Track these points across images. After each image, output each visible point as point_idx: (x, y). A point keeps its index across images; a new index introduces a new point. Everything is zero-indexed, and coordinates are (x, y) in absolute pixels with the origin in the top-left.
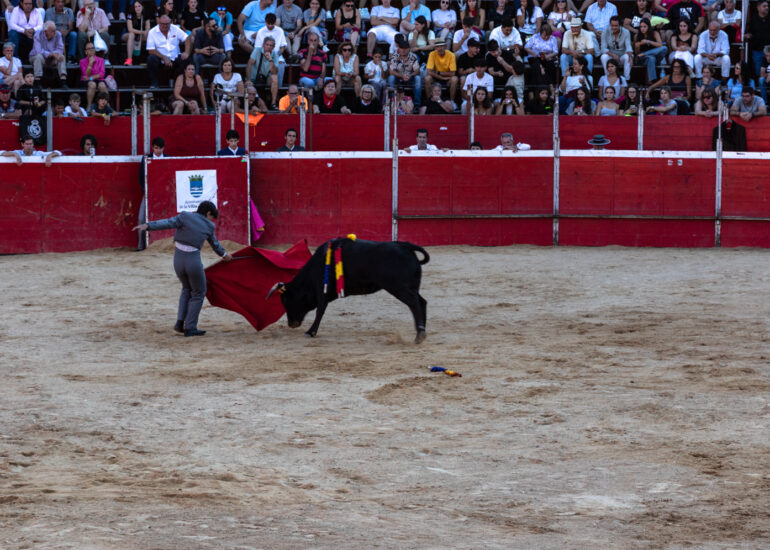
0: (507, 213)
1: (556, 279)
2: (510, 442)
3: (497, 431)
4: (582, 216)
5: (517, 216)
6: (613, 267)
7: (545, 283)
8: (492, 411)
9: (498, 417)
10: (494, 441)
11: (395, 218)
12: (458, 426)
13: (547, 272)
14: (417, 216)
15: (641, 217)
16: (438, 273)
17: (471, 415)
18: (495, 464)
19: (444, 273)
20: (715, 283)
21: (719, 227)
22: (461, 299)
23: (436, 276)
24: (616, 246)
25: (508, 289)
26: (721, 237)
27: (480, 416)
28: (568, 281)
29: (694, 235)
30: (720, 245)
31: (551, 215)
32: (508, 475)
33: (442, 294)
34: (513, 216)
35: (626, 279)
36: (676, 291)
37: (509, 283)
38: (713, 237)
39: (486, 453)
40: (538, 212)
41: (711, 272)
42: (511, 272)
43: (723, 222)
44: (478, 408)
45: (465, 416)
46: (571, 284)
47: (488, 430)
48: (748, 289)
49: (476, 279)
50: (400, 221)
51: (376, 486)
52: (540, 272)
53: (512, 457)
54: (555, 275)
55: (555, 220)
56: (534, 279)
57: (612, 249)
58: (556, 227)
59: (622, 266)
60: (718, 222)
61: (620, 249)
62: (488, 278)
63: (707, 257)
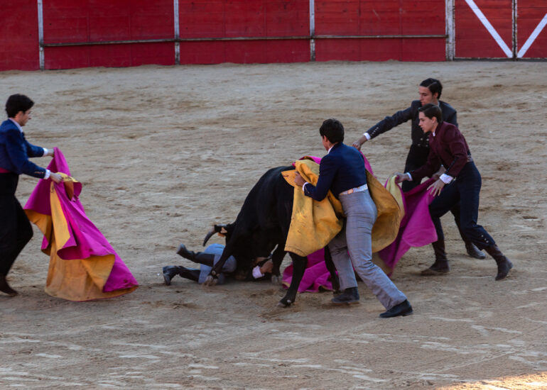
0: (136, 39)
1: (179, 93)
2: (148, 232)
3: (136, 224)
4: (199, 39)
5: (144, 41)
6: (226, 81)
7: (171, 97)
8: (131, 207)
9: (136, 211)
10: (134, 232)
11: (42, 46)
12: (104, 221)
13: (172, 87)
14: (60, 44)
15: (248, 38)
16: (80, 91)
17: (114, 211)
18: (136, 251)
19: (85, 91)
20: (312, 92)
21: (314, 45)
22: (100, 113)
23: (79, 94)
24: (229, 64)
25: (140, 103)
26: (315, 53)
27: (122, 211)
28: (189, 94)
29: (293, 52)
30: (314, 60)
31: (173, 39)
32: (147, 261)
33: (84, 108)
34: (141, 41)
35: (238, 90)
36: (280, 99)
37: (140, 98)
38: (309, 54)
39: (128, 242)
40: (161, 38)
41: (308, 83)
42: (141, 88)
43: (316, 40)
44: (119, 205)
45: (109, 212)
46: (192, 97)
47: (128, 223)
48: (339, 96)
49: (112, 95)
50: (46, 48)
51: (36, 275)
52: (166, 87)
53: (150, 244)
54: (179, 89)
55: (176, 43)
56: (161, 93)
57: (225, 67)
58: (177, 49)
59: (234, 80)
60: (312, 41)
61: (231, 66)
62: (122, 94)
63: (305, 71)
